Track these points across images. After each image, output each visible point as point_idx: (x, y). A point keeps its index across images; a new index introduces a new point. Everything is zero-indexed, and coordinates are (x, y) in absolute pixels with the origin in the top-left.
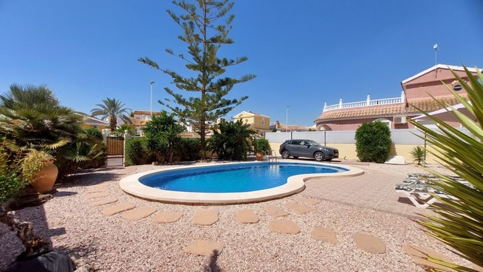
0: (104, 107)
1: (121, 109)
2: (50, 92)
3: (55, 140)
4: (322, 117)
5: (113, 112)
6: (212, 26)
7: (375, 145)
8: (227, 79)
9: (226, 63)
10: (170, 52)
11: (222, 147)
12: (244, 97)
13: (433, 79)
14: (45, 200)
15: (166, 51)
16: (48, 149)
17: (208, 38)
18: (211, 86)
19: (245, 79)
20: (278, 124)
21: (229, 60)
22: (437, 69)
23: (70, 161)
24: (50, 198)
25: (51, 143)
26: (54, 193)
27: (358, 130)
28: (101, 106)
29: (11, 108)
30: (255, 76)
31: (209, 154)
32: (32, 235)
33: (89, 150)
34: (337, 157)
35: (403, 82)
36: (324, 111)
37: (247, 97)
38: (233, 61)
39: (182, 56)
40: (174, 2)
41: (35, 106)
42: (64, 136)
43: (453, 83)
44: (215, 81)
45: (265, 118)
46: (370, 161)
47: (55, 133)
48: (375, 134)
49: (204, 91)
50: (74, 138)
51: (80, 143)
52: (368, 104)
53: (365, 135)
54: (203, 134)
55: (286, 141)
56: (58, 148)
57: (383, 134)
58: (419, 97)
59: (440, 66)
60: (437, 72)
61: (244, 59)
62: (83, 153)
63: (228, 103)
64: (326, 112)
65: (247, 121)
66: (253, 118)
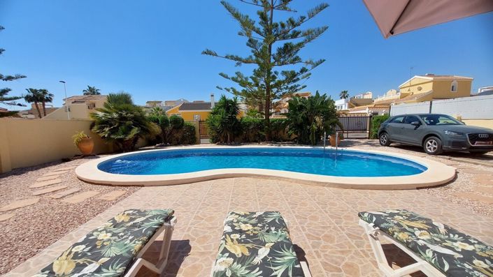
31: (283, 135)
45: (460, 82)
54: (268, 114)
65: (420, 89)
66: (431, 84)
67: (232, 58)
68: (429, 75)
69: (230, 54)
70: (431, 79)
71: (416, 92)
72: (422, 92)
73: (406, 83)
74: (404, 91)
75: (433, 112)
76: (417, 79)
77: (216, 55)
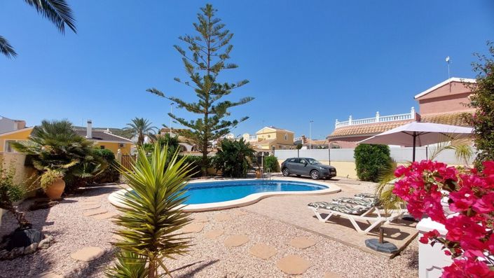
0: (133, 126)
1: (148, 127)
2: (70, 124)
3: (69, 161)
4: (333, 134)
5: (141, 130)
6: (216, 55)
7: (372, 164)
8: (226, 102)
9: (227, 87)
10: (177, 80)
11: (223, 165)
12: (245, 117)
13: (448, 93)
14: (53, 205)
15: (175, 79)
16: (62, 168)
17: (211, 65)
18: (213, 109)
19: (243, 102)
20: (305, 139)
21: (230, 85)
22: (451, 82)
23: (78, 177)
24: (56, 204)
25: (65, 164)
26: (61, 200)
27: (357, 148)
28: (130, 125)
29: (42, 137)
30: (253, 99)
31: (213, 170)
32: (24, 219)
33: (94, 169)
34: (335, 175)
35: (416, 97)
36: (336, 127)
37: (247, 118)
38: (234, 85)
39: (187, 83)
40: (180, 38)
41: (57, 135)
42: (76, 158)
43: (469, 97)
44: (215, 104)
45: (289, 134)
46: (368, 180)
47: (69, 156)
48: (372, 153)
49: (207, 114)
50: (82, 160)
51: (87, 164)
52: (377, 121)
53: (362, 154)
54: (205, 152)
55: (287, 160)
56: (69, 168)
57: (380, 152)
58: (433, 112)
59: (453, 79)
60: (451, 86)
61: (245, 82)
62: (88, 171)
63: (229, 124)
64: (338, 129)
65: (269, 136)
66: (275, 134)
67: (177, 101)
68: (273, 128)
69: (175, 98)
70: (275, 130)
71: (267, 138)
72: (270, 138)
73: (261, 131)
74: (260, 136)
75: (300, 157)
76: (267, 129)
77: (163, 95)
